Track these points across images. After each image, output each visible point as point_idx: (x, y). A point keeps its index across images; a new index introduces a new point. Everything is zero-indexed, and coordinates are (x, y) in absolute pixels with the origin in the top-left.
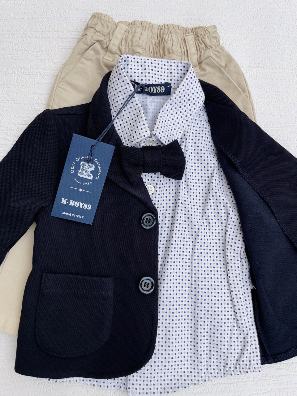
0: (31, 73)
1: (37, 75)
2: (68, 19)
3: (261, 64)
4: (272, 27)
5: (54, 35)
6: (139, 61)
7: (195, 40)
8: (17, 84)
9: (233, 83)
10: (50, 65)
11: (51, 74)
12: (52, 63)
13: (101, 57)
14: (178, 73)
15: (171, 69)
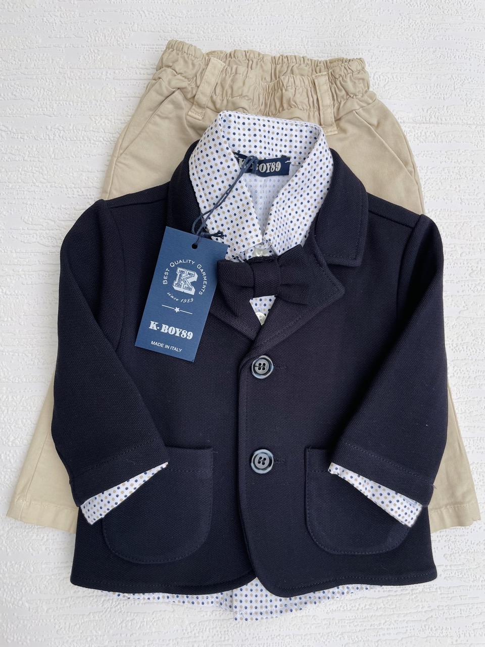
0: (75, 139)
1: (85, 140)
2: (130, 47)
3: (433, 116)
4: (452, 54)
5: (108, 74)
6: (246, 121)
7: (330, 84)
8: (53, 156)
9: (389, 151)
10: (103, 124)
11: (105, 139)
12: (106, 121)
13: (183, 114)
14: (301, 142)
15: (291, 135)
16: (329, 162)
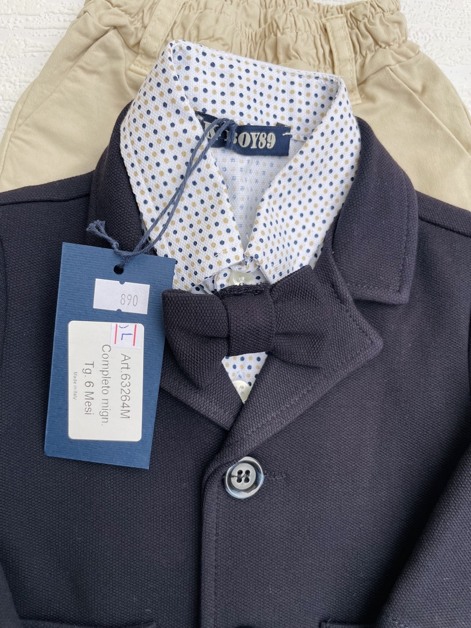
6: (218, 62)
7: (350, 30)
9: (442, 129)
13: (122, 66)
14: (308, 103)
15: (292, 92)
16: (355, 134)
